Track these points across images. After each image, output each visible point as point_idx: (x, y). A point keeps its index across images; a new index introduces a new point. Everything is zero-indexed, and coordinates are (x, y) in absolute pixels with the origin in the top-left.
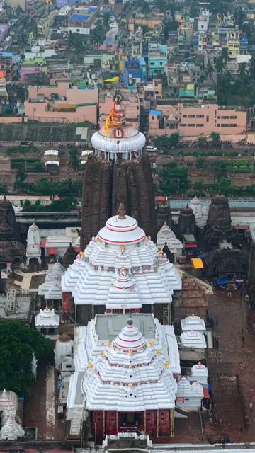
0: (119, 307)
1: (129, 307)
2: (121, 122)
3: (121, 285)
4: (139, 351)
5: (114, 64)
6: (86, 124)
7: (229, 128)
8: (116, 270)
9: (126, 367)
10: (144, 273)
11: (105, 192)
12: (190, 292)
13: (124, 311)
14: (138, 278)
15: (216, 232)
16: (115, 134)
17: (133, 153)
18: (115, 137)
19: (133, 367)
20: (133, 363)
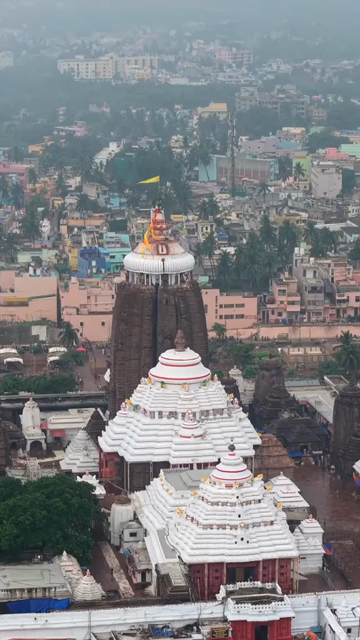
0: (188, 461)
1: (202, 460)
2: (162, 237)
3: (188, 433)
4: (245, 485)
5: (61, 259)
6: (43, 322)
7: (235, 320)
8: (180, 416)
9: (233, 504)
10: (215, 419)
11: (147, 327)
12: (271, 449)
13: (195, 467)
14: (209, 425)
15: (272, 402)
16: (158, 251)
17: (181, 274)
18: (158, 254)
19: (242, 504)
20: (243, 500)
